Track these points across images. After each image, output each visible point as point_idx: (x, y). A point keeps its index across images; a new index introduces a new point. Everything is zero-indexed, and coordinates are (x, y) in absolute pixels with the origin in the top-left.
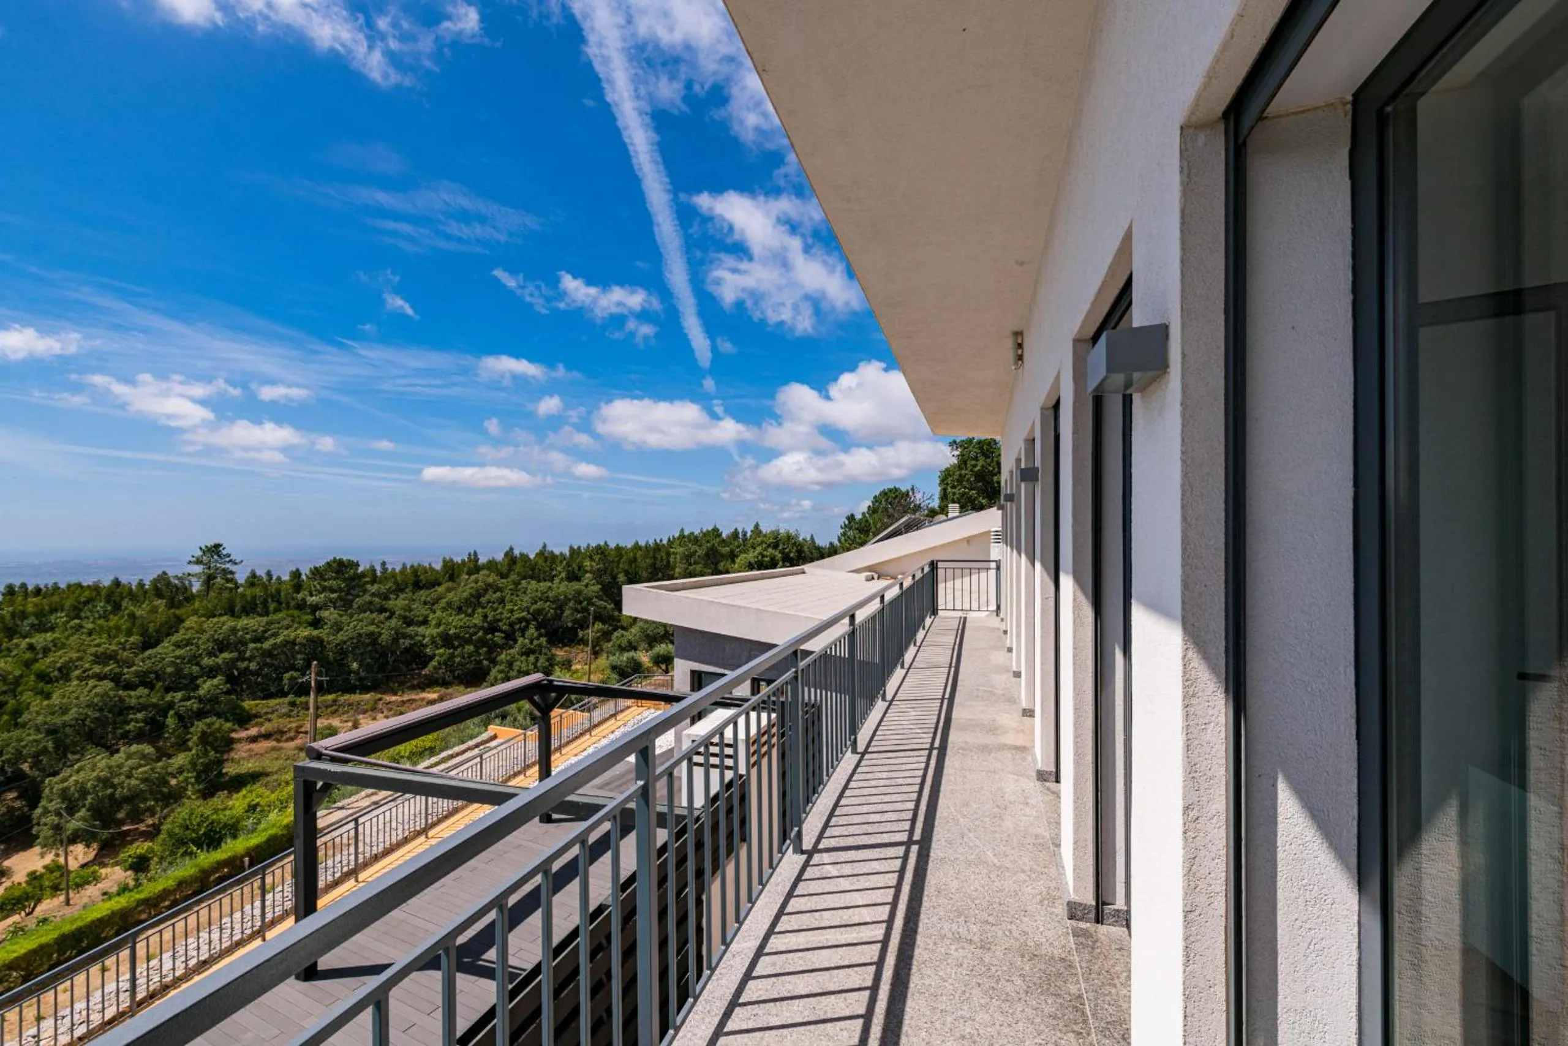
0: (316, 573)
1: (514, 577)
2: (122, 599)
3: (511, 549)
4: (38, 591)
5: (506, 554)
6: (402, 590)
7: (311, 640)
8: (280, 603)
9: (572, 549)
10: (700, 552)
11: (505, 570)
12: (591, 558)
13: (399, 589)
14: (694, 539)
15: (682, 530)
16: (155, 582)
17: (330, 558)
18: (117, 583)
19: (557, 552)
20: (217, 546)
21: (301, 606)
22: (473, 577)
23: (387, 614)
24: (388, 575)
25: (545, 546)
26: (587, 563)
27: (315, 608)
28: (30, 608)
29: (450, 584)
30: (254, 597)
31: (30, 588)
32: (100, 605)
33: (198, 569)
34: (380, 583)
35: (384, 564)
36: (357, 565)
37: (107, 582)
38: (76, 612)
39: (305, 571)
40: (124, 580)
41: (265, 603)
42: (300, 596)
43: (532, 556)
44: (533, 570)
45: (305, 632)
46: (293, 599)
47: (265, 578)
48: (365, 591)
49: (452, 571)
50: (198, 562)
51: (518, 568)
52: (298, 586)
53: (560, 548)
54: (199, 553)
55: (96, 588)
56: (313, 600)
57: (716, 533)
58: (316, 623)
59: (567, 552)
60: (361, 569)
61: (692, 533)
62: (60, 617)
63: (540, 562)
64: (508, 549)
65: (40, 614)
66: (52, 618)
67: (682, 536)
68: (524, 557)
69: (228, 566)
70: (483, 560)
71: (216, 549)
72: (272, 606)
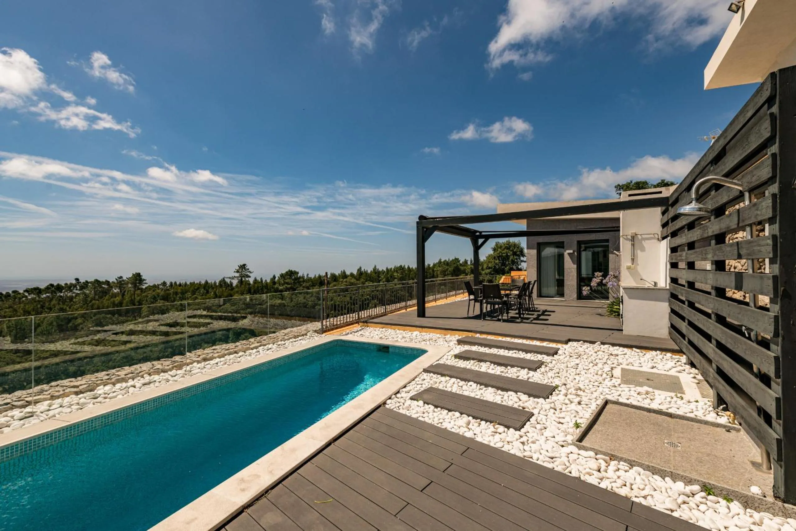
0: (282, 276)
1: (362, 280)
2: (209, 288)
3: (360, 268)
4: (180, 285)
5: (358, 270)
6: (315, 286)
7: (280, 304)
8: (268, 289)
9: (387, 269)
10: (450, 269)
11: (358, 277)
12: (397, 271)
13: (313, 285)
14: (447, 263)
15: (440, 260)
16: (220, 282)
17: (287, 270)
18: (207, 282)
19: (380, 270)
20: (244, 265)
21: (277, 290)
22: (345, 280)
23: (310, 295)
24: (310, 280)
25: (375, 267)
26: (395, 274)
27: (281, 291)
28: (179, 291)
29: (335, 283)
30: (258, 287)
31: (178, 283)
32: (202, 290)
33: (237, 275)
34: (307, 282)
35: (308, 275)
36: (298, 273)
37: (203, 282)
38: (194, 293)
39: (277, 276)
40: (209, 282)
41: (262, 289)
42: (276, 286)
43: (369, 272)
44: (370, 278)
45: (279, 301)
46: (273, 288)
47: (260, 280)
48: (301, 285)
49: (334, 278)
50: (238, 272)
51: (363, 276)
52: (274, 283)
53: (382, 267)
54: (238, 268)
55: (200, 284)
56: (281, 288)
57: (457, 260)
58: (282, 298)
59: (385, 269)
60: (299, 275)
61: (446, 260)
62: (189, 295)
63: (374, 274)
64: (359, 268)
65: (183, 293)
66: (186, 295)
67: (440, 262)
68: (366, 273)
69: (248, 273)
70: (348, 273)
71: (243, 267)
72: (265, 290)
